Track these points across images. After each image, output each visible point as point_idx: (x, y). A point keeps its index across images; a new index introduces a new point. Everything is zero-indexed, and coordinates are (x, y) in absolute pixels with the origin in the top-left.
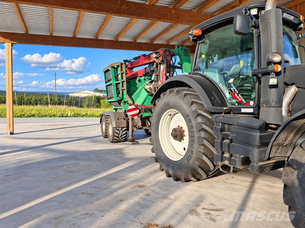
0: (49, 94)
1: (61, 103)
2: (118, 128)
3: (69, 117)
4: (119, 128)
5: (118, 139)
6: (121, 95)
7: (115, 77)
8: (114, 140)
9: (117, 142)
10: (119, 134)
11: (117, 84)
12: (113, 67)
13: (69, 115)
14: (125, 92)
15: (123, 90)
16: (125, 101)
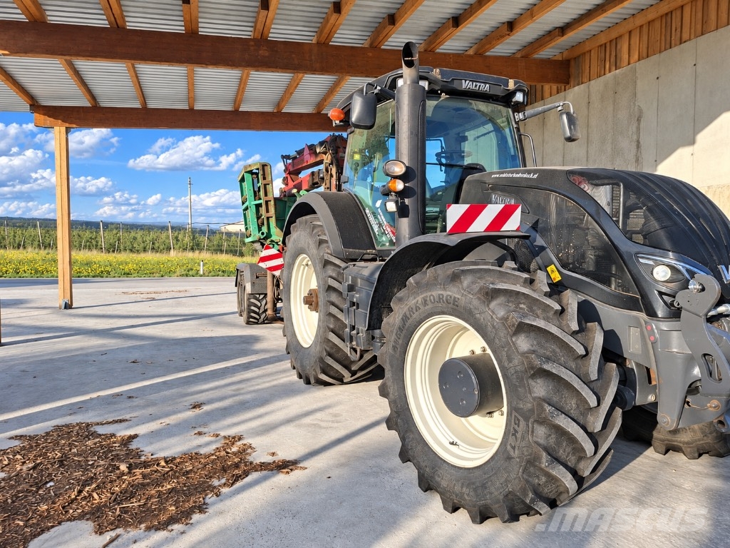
0: (172, 228)
1: (196, 247)
2: (258, 296)
3: (201, 276)
4: (260, 294)
5: (258, 317)
6: (265, 229)
7: (255, 192)
8: (251, 320)
9: (257, 323)
10: (259, 308)
11: (258, 206)
12: (251, 172)
13: (201, 272)
14: (273, 222)
15: (268, 218)
16: (272, 241)
